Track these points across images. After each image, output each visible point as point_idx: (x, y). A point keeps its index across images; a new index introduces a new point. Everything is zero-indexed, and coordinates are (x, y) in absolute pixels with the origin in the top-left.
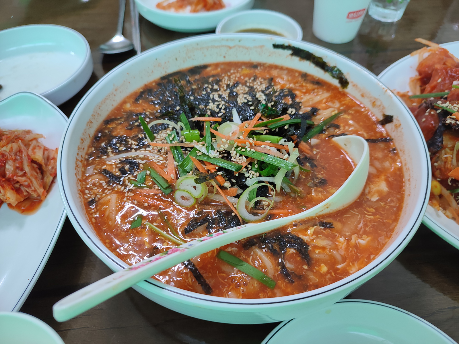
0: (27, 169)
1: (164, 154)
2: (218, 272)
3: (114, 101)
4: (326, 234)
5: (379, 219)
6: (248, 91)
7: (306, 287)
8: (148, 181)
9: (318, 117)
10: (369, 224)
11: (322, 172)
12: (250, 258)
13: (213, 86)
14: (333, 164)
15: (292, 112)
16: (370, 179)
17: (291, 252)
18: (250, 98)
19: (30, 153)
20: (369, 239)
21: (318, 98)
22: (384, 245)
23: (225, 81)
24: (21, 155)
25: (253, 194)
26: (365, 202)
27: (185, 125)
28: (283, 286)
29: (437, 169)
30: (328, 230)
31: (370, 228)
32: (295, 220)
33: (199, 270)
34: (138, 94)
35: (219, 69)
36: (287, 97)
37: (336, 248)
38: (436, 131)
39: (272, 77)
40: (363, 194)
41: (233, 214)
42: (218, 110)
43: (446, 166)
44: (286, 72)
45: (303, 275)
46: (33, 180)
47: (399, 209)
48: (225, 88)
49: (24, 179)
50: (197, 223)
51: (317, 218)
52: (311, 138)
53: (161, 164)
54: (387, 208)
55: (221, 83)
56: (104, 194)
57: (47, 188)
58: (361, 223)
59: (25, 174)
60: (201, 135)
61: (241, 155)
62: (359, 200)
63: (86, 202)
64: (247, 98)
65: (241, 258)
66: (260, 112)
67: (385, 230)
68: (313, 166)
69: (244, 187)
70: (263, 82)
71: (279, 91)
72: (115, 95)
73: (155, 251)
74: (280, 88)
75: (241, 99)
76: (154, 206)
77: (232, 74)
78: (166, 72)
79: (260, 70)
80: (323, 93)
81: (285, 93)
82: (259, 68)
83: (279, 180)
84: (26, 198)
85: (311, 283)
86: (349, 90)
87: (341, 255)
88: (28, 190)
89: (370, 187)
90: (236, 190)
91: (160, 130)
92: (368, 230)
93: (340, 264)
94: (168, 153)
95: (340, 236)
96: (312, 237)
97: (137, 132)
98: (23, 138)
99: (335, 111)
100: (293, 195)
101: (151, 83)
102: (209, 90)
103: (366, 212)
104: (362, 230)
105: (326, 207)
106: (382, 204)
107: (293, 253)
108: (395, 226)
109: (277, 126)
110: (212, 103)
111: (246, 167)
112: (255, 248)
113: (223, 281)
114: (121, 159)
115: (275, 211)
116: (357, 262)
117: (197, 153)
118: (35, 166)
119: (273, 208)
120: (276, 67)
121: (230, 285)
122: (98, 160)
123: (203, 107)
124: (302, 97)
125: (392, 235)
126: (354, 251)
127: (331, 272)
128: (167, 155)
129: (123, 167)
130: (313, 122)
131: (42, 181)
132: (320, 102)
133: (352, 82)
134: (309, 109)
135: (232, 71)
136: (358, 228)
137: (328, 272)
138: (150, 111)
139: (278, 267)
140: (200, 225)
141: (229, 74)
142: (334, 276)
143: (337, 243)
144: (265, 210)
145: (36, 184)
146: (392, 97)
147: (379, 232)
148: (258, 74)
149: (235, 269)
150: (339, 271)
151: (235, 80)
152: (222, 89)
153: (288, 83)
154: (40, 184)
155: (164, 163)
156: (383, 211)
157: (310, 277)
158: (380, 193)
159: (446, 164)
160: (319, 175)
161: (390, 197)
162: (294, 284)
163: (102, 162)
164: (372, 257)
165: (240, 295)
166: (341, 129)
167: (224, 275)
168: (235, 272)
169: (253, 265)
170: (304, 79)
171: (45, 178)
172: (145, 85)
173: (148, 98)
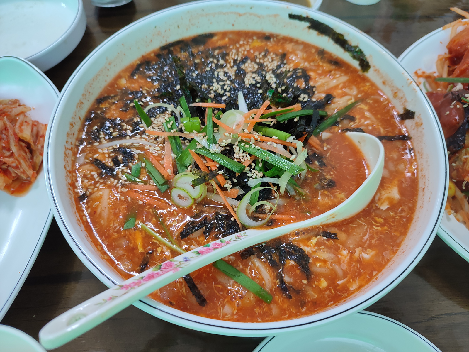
0: (14, 149)
1: (161, 143)
2: (213, 283)
3: (107, 76)
4: (329, 245)
5: (387, 231)
6: (258, 69)
7: (303, 303)
8: (143, 175)
9: (333, 106)
10: (375, 236)
11: (332, 173)
12: (247, 268)
13: (218, 61)
14: (345, 165)
15: (304, 98)
16: (383, 184)
17: (290, 264)
18: (258, 79)
19: (17, 130)
20: (373, 253)
21: (334, 82)
22: (388, 261)
23: (233, 55)
24: (7, 134)
25: (256, 196)
26: (374, 210)
27: (185, 111)
28: (280, 301)
29: (454, 170)
30: (331, 241)
31: (376, 241)
32: (297, 228)
33: (194, 280)
34: (135, 67)
35: (227, 39)
36: (300, 80)
37: (339, 262)
38: (459, 128)
39: (286, 52)
40: (373, 201)
41: (233, 219)
42: (223, 91)
43: (465, 167)
44: (301, 47)
45: (301, 290)
46: (22, 161)
47: (409, 220)
48: (232, 64)
49: (11, 160)
50: (194, 227)
51: (321, 227)
52: (322, 130)
53: (157, 155)
54: (397, 219)
55: (227, 58)
56: (96, 189)
57: (38, 168)
58: (367, 235)
59: (12, 155)
60: (203, 123)
61: (244, 152)
62: (367, 209)
63: (76, 197)
64: (256, 79)
65: (238, 268)
66: (269, 99)
67: (392, 244)
68: (322, 164)
69: (247, 189)
70: (274, 59)
71: (292, 71)
72: (108, 70)
73: (148, 256)
74: (293, 67)
75: (248, 79)
76: (149, 204)
77: (241, 46)
78: (166, 41)
79: (273, 43)
80: (340, 76)
81: (299, 75)
82: (272, 40)
83: (283, 182)
84: (15, 178)
85: (309, 300)
86: (370, 74)
87: (342, 269)
88: (16, 172)
89: (380, 194)
90: (238, 191)
91: (157, 114)
92: (374, 243)
93: (341, 280)
94: (166, 142)
95: (343, 248)
96: (314, 248)
97: (132, 115)
98: (9, 113)
99: (351, 99)
100: (297, 198)
101: (150, 54)
102: (214, 65)
103: (373, 222)
104: (368, 242)
105: (331, 217)
106: (391, 213)
107: (292, 266)
108: (402, 240)
109: (286, 118)
110: (216, 84)
111: (250, 166)
112: (253, 258)
113: (218, 294)
114: (115, 147)
115: (277, 216)
116: (359, 278)
117: (197, 145)
118: (23, 144)
119: (275, 213)
120: (291, 40)
121: (225, 298)
122: (90, 147)
123: (206, 86)
124: (317, 79)
125: (398, 250)
126: (357, 267)
127: (331, 288)
128: (164, 145)
129: (116, 157)
130: (327, 113)
131: (31, 161)
132: (336, 87)
133: (374, 66)
134: (323, 95)
135: (241, 42)
136: (363, 241)
137: (327, 288)
138: (147, 89)
139: (276, 280)
140: (197, 230)
141: (238, 45)
142: (334, 293)
143: (340, 256)
144: (267, 214)
145: (24, 166)
146: (416, 91)
147: (386, 245)
148: (271, 47)
149: (232, 281)
150: (338, 288)
151: (243, 54)
152: (228, 65)
153: (303, 61)
154: (29, 166)
155: (161, 154)
156: (393, 222)
157: (308, 292)
158: (390, 200)
159: (465, 164)
160: (328, 175)
161: (401, 206)
162: (291, 299)
163: (93, 150)
164: (374, 273)
165: (235, 309)
166: (356, 121)
167: (220, 286)
168: (231, 283)
169: (250, 276)
170: (321, 57)
171: (35, 158)
172: (143, 56)
173: (145, 72)
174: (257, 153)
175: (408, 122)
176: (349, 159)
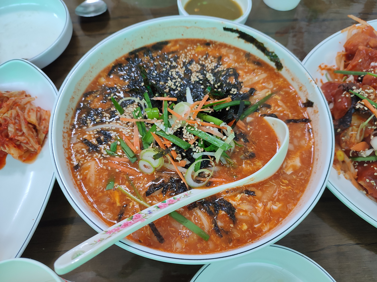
0: (25, 130)
1: (131, 127)
2: (169, 227)
3: (91, 76)
4: (249, 200)
5: (290, 190)
6: (200, 69)
7: (230, 240)
8: (119, 151)
9: (255, 97)
10: (282, 193)
11: (253, 147)
12: (192, 216)
13: (171, 63)
14: (262, 141)
15: (234, 91)
16: (289, 155)
17: (222, 214)
18: (201, 77)
19: (26, 116)
20: (280, 205)
21: (257, 78)
22: (290, 210)
23: (183, 59)
24: (19, 119)
25: (198, 165)
26: (282, 174)
27: (148, 103)
28: (215, 239)
29: (344, 142)
30: (251, 197)
31: (282, 197)
32: (227, 188)
33: (155, 225)
34: (111, 69)
35: (178, 46)
36: (231, 77)
37: (256, 212)
38: (347, 112)
39: (221, 55)
40: (281, 168)
41: (182, 182)
42: (175, 87)
43: (351, 140)
44: (233, 51)
45: (229, 231)
46: (31, 139)
47: (307, 181)
48: (182, 65)
49: (23, 138)
50: (155, 188)
51: (244, 187)
52: (247, 116)
53: (128, 135)
54: (298, 180)
55: (178, 60)
57: (42, 143)
58: (276, 192)
59: (23, 134)
60: (161, 111)
61: (190, 133)
62: (277, 173)
64: (199, 77)
65: (186, 217)
66: (208, 93)
67: (293, 198)
68: (246, 141)
69: (192, 160)
70: (213, 61)
71: (225, 70)
72: (91, 72)
73: (124, 208)
74: (227, 67)
75: (194, 77)
76: (123, 172)
77: (188, 51)
78: (133, 48)
79: (212, 48)
80: (261, 74)
81: (231, 73)
82: (211, 46)
83: (218, 155)
84: (26, 151)
85: (235, 238)
86: (283, 72)
87: (258, 217)
88: (26, 146)
89: (287, 162)
90: (186, 162)
91: (128, 105)
92: (281, 198)
93: (257, 224)
94: (134, 126)
95: (259, 202)
96: (238, 202)
97: (110, 105)
98: (19, 103)
99: (268, 92)
100: (228, 166)
101: (121, 58)
102: (168, 66)
103: (281, 183)
104: (277, 197)
105: (251, 180)
106: (294, 176)
107: (223, 215)
108: (301, 196)
109: (220, 108)
110: (170, 81)
111: (194, 143)
112: (196, 210)
113: (172, 234)
114: (98, 130)
115: (213, 179)
116: (269, 223)
117: (157, 128)
118: (31, 126)
119: (212, 177)
120: (225, 46)
121: (177, 237)
122: (80, 130)
123: (163, 83)
124: (244, 76)
125: (297, 203)
126: (268, 215)
127: (250, 230)
128: (133, 128)
129: (99, 138)
130: (250, 102)
131: (36, 138)
132: (258, 82)
133: (286, 67)
134: (248, 89)
135: (188, 48)
136: (273, 196)
137: (247, 230)
138: (120, 85)
139: (212, 225)
140: (158, 190)
141: (186, 51)
142: (252, 233)
143: (256, 208)
144: (206, 178)
145: (32, 142)
147: (289, 200)
148: (211, 51)
149: (182, 226)
150: (255, 230)
151: (190, 58)
152: (179, 67)
153: (234, 62)
154: (36, 142)
155: (131, 135)
156: (295, 183)
157: (234, 233)
158: (294, 167)
159: (351, 138)
160: (250, 149)
161: (301, 171)
162: (222, 238)
163: (83, 132)
164: (280, 219)
165: (184, 245)
166: (271, 109)
167: (173, 229)
168: (181, 227)
169: (194, 222)
170: (247, 59)
171: (39, 135)
172: (116, 60)
173: (118, 72)
174: (199, 134)
175: (309, 109)
176: (265, 136)
